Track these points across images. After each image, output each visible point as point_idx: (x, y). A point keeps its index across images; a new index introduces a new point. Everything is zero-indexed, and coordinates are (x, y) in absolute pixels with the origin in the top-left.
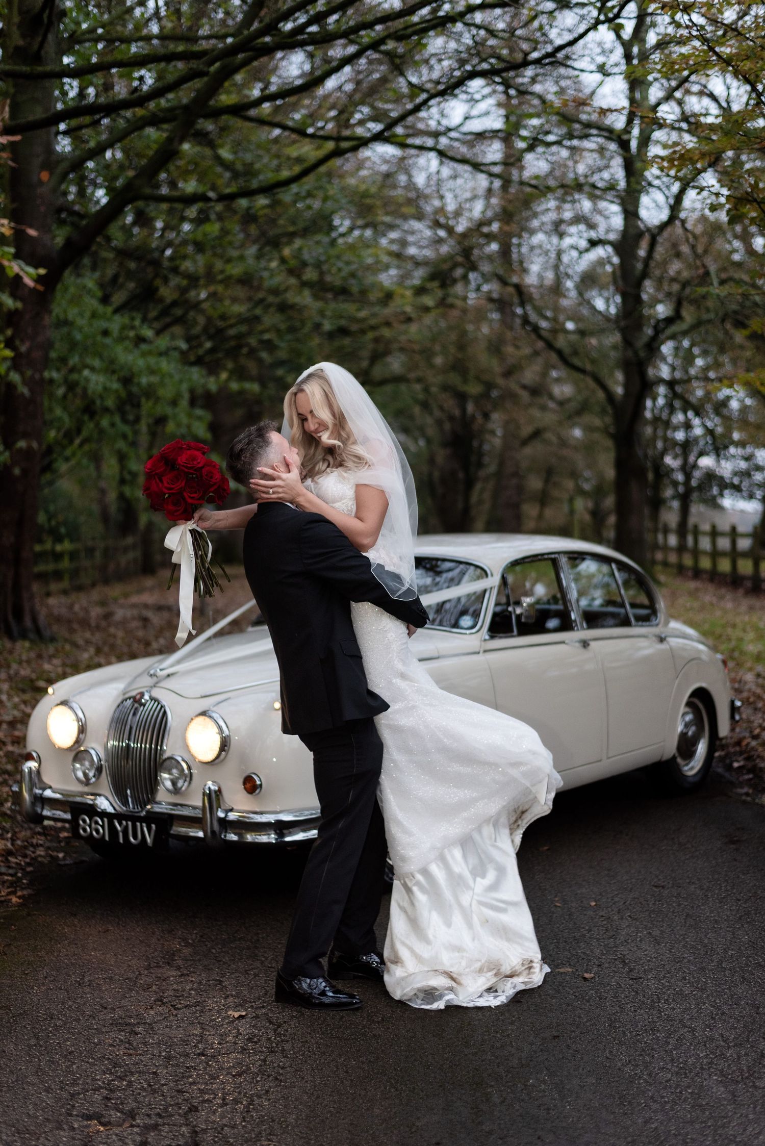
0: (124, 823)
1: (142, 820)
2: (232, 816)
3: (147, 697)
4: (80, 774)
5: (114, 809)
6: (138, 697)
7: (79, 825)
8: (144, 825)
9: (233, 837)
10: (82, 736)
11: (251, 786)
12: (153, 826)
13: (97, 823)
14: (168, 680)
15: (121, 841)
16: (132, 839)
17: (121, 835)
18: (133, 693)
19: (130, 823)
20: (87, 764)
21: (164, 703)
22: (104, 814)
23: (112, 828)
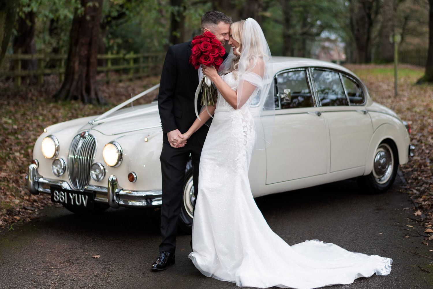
0: (74, 195)
1: (81, 193)
2: (122, 192)
3: (87, 134)
4: (56, 171)
5: (71, 188)
6: (83, 134)
7: (54, 195)
8: (83, 196)
9: (121, 203)
10: (57, 152)
11: (131, 178)
12: (87, 197)
13: (62, 195)
14: (99, 126)
15: (72, 203)
16: (77, 202)
17: (72, 200)
18: (81, 132)
19: (76, 195)
20: (59, 166)
21: (95, 137)
22: (65, 190)
23: (68, 196)
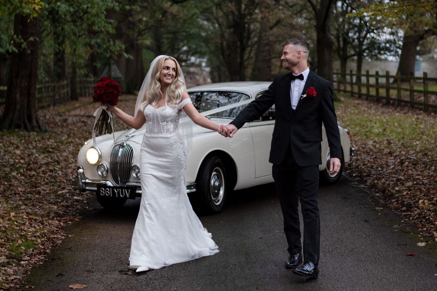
0: (118, 189)
1: (125, 188)
3: (125, 144)
4: (100, 173)
5: (113, 185)
6: (122, 144)
7: (100, 191)
8: (126, 190)
10: (100, 160)
12: (129, 190)
13: (107, 190)
14: (132, 138)
15: (117, 196)
16: (121, 196)
17: (117, 194)
18: (120, 143)
19: (120, 190)
20: (103, 169)
21: (131, 146)
22: (110, 187)
23: (113, 191)
